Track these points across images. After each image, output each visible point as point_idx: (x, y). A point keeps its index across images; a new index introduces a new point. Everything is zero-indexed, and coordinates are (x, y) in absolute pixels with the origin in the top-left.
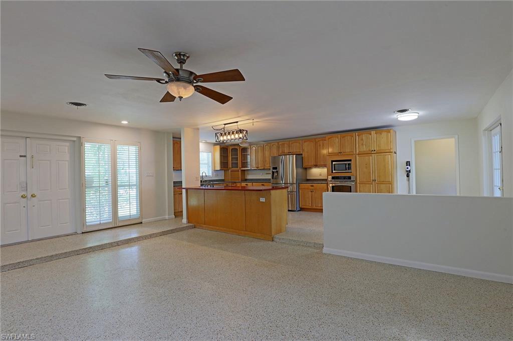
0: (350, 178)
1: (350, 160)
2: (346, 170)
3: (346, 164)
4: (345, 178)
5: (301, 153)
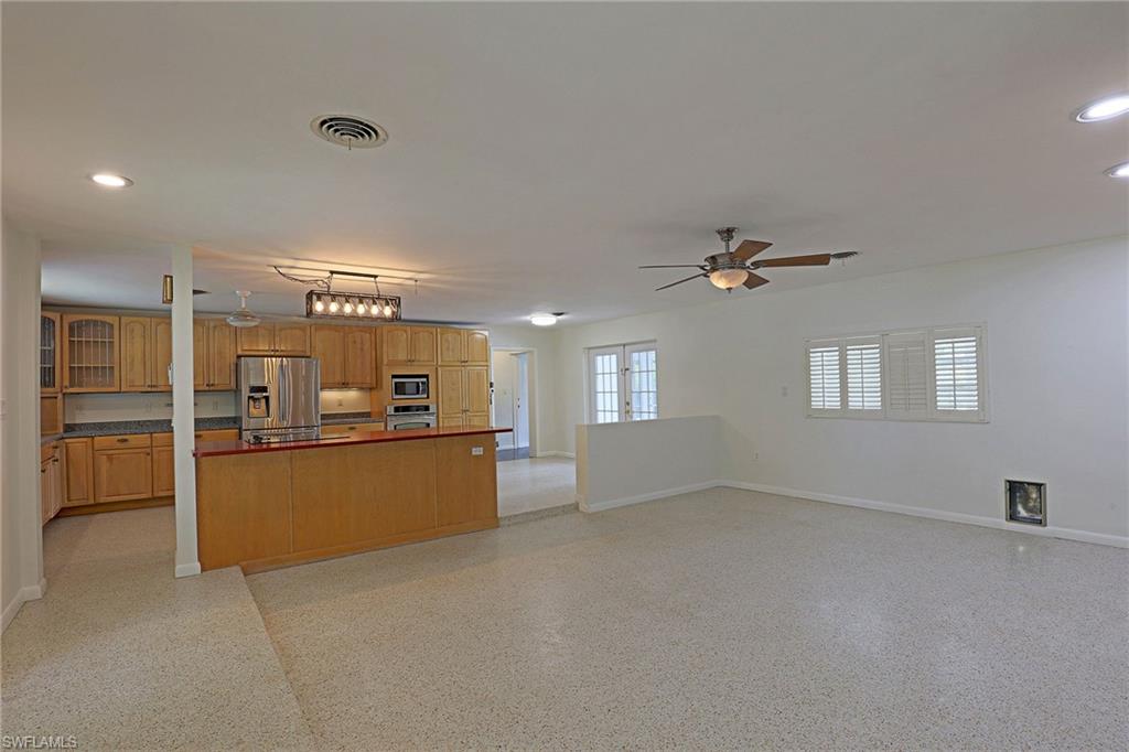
0: (427, 408)
1: (426, 376)
2: (418, 393)
3: (418, 383)
4: (418, 408)
5: (308, 354)
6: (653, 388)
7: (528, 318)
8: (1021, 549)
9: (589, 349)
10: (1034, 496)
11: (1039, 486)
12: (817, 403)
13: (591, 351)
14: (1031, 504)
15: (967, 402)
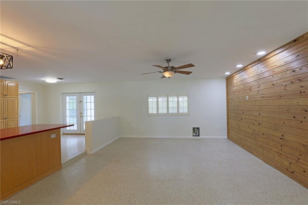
6: (93, 107)
7: (43, 79)
8: (194, 142)
9: (63, 93)
10: (196, 130)
11: (199, 128)
12: (150, 112)
13: (64, 94)
14: (196, 132)
15: (186, 111)
